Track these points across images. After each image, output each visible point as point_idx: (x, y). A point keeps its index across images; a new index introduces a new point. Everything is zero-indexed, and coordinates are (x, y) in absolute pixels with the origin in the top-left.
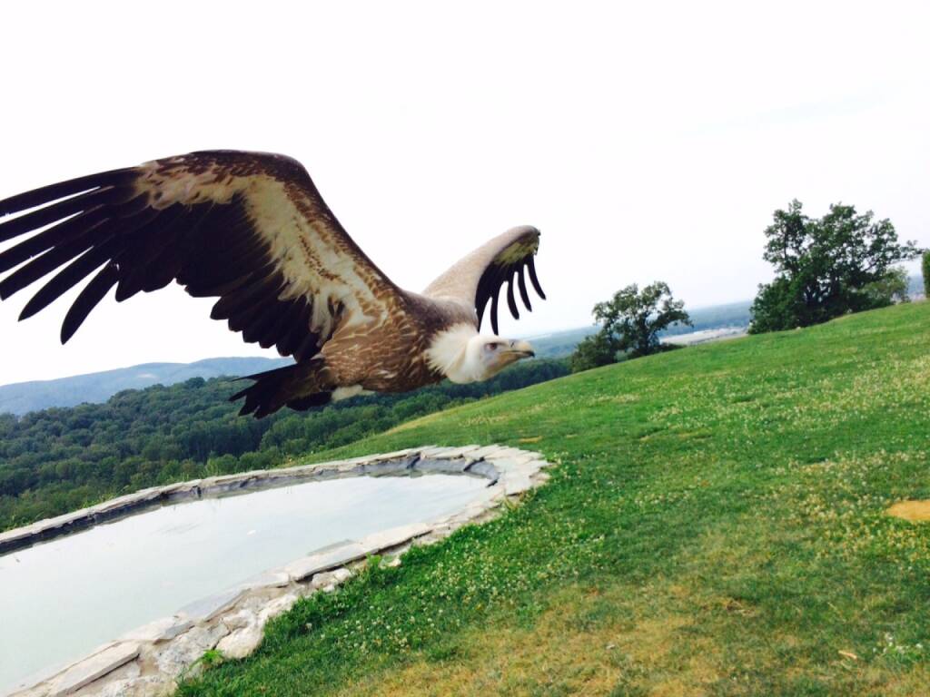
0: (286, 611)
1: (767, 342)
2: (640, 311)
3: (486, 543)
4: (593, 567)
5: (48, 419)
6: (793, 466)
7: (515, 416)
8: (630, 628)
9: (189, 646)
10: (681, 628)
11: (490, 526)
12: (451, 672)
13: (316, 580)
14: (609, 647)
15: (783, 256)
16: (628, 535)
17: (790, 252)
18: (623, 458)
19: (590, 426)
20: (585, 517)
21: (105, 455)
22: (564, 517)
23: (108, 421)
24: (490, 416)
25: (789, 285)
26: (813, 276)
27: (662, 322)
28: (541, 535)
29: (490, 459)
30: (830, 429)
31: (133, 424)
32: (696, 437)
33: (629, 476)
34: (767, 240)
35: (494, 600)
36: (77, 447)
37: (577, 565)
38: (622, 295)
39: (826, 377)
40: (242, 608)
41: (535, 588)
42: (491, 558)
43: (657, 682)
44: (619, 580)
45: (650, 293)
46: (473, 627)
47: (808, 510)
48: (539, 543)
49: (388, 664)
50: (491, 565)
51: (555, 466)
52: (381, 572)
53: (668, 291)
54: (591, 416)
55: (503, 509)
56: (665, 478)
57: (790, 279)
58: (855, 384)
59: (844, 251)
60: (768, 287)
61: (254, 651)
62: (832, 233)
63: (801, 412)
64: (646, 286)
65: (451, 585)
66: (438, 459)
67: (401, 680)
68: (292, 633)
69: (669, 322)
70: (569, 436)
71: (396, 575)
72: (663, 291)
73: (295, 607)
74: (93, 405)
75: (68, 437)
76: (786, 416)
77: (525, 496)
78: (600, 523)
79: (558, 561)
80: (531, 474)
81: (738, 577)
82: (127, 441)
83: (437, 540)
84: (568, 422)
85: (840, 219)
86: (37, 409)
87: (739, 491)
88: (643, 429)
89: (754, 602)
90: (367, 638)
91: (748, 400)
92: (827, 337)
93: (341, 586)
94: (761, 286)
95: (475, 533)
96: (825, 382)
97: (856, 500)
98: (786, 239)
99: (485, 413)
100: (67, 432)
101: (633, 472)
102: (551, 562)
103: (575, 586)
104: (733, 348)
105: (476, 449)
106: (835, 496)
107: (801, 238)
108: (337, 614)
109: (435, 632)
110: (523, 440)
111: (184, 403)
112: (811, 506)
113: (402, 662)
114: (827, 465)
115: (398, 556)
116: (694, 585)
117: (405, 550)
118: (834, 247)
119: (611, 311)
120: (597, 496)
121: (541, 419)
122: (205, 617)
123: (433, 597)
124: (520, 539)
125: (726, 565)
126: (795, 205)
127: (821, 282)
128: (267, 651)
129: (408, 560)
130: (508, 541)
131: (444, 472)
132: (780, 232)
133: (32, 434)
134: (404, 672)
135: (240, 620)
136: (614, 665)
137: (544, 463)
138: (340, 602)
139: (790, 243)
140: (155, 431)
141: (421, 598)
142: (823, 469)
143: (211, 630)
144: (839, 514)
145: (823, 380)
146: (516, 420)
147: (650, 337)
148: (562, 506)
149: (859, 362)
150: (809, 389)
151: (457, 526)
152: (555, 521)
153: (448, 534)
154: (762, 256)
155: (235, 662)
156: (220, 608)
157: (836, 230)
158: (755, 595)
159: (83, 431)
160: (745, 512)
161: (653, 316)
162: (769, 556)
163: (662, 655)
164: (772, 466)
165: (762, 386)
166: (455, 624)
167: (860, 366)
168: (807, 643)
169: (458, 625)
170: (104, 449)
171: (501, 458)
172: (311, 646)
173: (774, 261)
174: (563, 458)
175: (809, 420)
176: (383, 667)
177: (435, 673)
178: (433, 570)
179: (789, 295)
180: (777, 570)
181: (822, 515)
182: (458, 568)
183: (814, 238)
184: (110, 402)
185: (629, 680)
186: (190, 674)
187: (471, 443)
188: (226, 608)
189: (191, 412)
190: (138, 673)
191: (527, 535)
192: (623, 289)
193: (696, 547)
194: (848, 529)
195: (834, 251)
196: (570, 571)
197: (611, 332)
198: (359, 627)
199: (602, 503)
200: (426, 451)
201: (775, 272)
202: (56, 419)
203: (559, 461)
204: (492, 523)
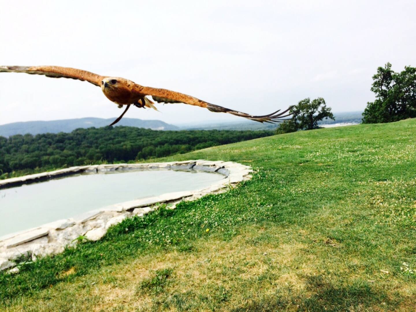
0: (119, 223)
1: (368, 128)
2: (310, 111)
3: (217, 203)
4: (264, 218)
5: (46, 137)
6: (370, 182)
7: (244, 151)
8: (276, 247)
9: (72, 233)
10: (301, 249)
11: (220, 196)
12: (187, 257)
13: (135, 211)
14: (264, 254)
15: (380, 89)
16: (284, 205)
17: (384, 88)
18: (290, 172)
19: (277, 158)
20: (265, 196)
21: (70, 155)
22: (256, 195)
23: (71, 141)
24: (232, 150)
25: (382, 104)
26: (394, 100)
27: (320, 117)
28: (243, 202)
29: (227, 167)
30: (392, 167)
31: (83, 143)
32: (326, 166)
33: (291, 180)
34: (373, 81)
35: (215, 228)
36: (58, 151)
37: (257, 216)
38: (303, 103)
39: (393, 144)
40: (99, 219)
41: (235, 224)
42: (218, 210)
43: (284, 273)
44: (275, 225)
45: (315, 102)
46: (202, 239)
47: (374, 202)
48: (241, 205)
49: (159, 251)
50: (217, 212)
51: (256, 172)
52: (166, 210)
53: (324, 102)
54: (278, 153)
55: (228, 189)
56: (307, 182)
57: (382, 101)
58: (407, 148)
59: (409, 89)
60: (372, 104)
61: (101, 238)
62: (405, 80)
63: (379, 158)
64: (314, 99)
65: (196, 219)
66: (204, 166)
67: (164, 258)
68: (120, 232)
69: (324, 117)
70: (266, 161)
71: (172, 212)
72: (322, 102)
73: (123, 222)
74: (65, 133)
75: (55, 146)
76: (371, 160)
77: (239, 184)
78: (273, 198)
79: (249, 213)
80: (244, 175)
81: (334, 229)
82: (80, 150)
83: (194, 199)
84: (267, 155)
85: (409, 74)
86: (41, 132)
87: (342, 191)
88: (301, 160)
89: (340, 241)
90: (153, 238)
91: (353, 151)
92: (397, 127)
93: (147, 215)
94: (368, 103)
95: (213, 198)
96: (393, 146)
97: (399, 199)
98: (382, 82)
99: (230, 148)
100: (54, 144)
101: (293, 178)
102: (245, 214)
103: (255, 225)
104: (351, 129)
105: (222, 163)
106: (389, 196)
107: (390, 81)
108: (142, 226)
109: (184, 239)
110: (245, 161)
111: (105, 136)
112: (376, 200)
113: (166, 250)
114: (387, 183)
115: (175, 205)
116: (311, 230)
117: (178, 202)
118: (405, 87)
119: (297, 110)
120: (273, 187)
121: (255, 153)
122: (81, 221)
123: (187, 224)
124: (233, 202)
125: (329, 223)
126: (388, 65)
127: (397, 103)
128: (107, 239)
129: (179, 206)
130: (227, 203)
131: (206, 171)
132: (380, 78)
133: (39, 143)
134: (166, 255)
135: (97, 224)
136: (265, 263)
137: (252, 171)
138: (144, 221)
139: (384, 83)
140: (92, 147)
141: (182, 223)
142: (385, 184)
143: (84, 227)
144: (389, 205)
145: (391, 145)
146: (243, 152)
147: (314, 123)
148: (255, 190)
149: (410, 139)
150: (384, 149)
151: (204, 194)
152: (251, 196)
153: (200, 197)
154: (371, 89)
155: (92, 242)
156: (89, 218)
157: (407, 79)
158: (341, 238)
159: (61, 144)
160: (343, 200)
161: (316, 114)
162: (351, 221)
163: (289, 261)
164: (360, 181)
165: (361, 146)
166: (194, 236)
167: (410, 141)
168: (364, 263)
169: (196, 237)
170: (70, 152)
171: (232, 167)
172: (127, 239)
173: (376, 91)
174: (260, 170)
175: (382, 162)
176: (157, 252)
177: (180, 257)
178: (190, 212)
179: (382, 108)
180: (354, 228)
181: (381, 204)
182: (202, 212)
183: (395, 82)
184: (72, 132)
185: (271, 270)
186: (71, 245)
187: (220, 160)
188: (92, 218)
189: (107, 140)
190: (47, 242)
191: (237, 201)
192: (303, 100)
193: (316, 214)
194: (393, 212)
195: (405, 89)
196: (253, 219)
197: (296, 120)
198: (150, 233)
199: (275, 191)
200: (199, 162)
201: (376, 97)
202: (49, 138)
203: (258, 171)
204: (221, 194)
